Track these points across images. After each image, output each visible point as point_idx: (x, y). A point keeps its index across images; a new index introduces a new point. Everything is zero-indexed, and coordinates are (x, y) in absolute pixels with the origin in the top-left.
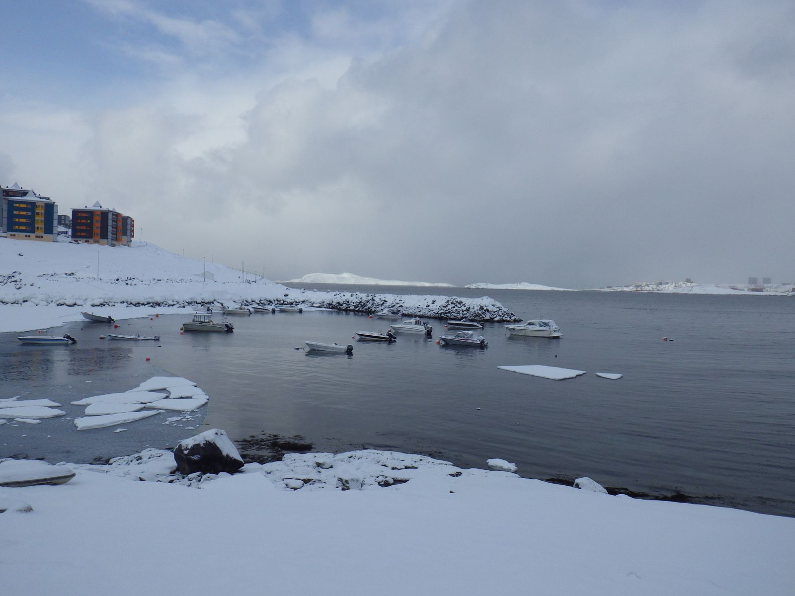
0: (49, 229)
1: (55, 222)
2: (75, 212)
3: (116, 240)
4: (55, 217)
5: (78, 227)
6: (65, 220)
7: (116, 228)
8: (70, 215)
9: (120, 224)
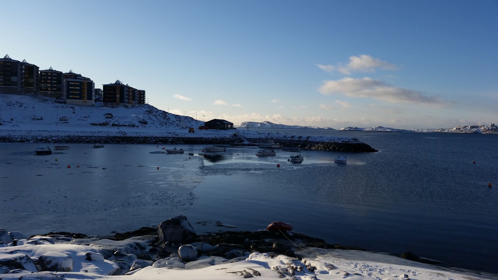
0: (90, 98)
1: (93, 93)
2: (105, 86)
3: (129, 103)
4: (93, 90)
5: (106, 96)
6: (99, 92)
7: (129, 95)
8: (102, 88)
9: (131, 94)
